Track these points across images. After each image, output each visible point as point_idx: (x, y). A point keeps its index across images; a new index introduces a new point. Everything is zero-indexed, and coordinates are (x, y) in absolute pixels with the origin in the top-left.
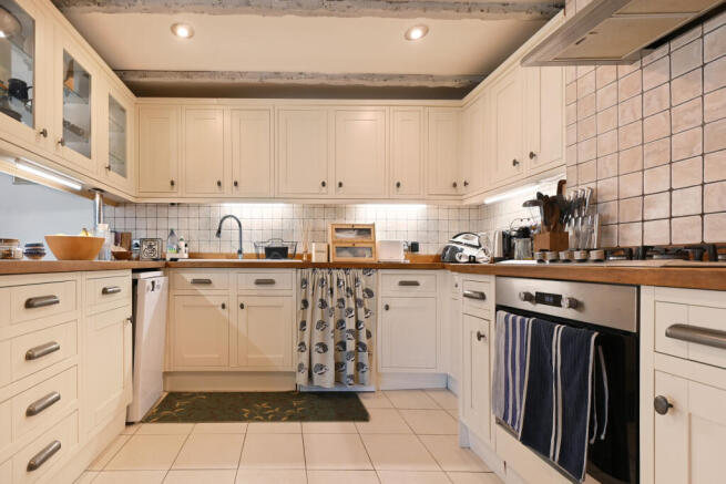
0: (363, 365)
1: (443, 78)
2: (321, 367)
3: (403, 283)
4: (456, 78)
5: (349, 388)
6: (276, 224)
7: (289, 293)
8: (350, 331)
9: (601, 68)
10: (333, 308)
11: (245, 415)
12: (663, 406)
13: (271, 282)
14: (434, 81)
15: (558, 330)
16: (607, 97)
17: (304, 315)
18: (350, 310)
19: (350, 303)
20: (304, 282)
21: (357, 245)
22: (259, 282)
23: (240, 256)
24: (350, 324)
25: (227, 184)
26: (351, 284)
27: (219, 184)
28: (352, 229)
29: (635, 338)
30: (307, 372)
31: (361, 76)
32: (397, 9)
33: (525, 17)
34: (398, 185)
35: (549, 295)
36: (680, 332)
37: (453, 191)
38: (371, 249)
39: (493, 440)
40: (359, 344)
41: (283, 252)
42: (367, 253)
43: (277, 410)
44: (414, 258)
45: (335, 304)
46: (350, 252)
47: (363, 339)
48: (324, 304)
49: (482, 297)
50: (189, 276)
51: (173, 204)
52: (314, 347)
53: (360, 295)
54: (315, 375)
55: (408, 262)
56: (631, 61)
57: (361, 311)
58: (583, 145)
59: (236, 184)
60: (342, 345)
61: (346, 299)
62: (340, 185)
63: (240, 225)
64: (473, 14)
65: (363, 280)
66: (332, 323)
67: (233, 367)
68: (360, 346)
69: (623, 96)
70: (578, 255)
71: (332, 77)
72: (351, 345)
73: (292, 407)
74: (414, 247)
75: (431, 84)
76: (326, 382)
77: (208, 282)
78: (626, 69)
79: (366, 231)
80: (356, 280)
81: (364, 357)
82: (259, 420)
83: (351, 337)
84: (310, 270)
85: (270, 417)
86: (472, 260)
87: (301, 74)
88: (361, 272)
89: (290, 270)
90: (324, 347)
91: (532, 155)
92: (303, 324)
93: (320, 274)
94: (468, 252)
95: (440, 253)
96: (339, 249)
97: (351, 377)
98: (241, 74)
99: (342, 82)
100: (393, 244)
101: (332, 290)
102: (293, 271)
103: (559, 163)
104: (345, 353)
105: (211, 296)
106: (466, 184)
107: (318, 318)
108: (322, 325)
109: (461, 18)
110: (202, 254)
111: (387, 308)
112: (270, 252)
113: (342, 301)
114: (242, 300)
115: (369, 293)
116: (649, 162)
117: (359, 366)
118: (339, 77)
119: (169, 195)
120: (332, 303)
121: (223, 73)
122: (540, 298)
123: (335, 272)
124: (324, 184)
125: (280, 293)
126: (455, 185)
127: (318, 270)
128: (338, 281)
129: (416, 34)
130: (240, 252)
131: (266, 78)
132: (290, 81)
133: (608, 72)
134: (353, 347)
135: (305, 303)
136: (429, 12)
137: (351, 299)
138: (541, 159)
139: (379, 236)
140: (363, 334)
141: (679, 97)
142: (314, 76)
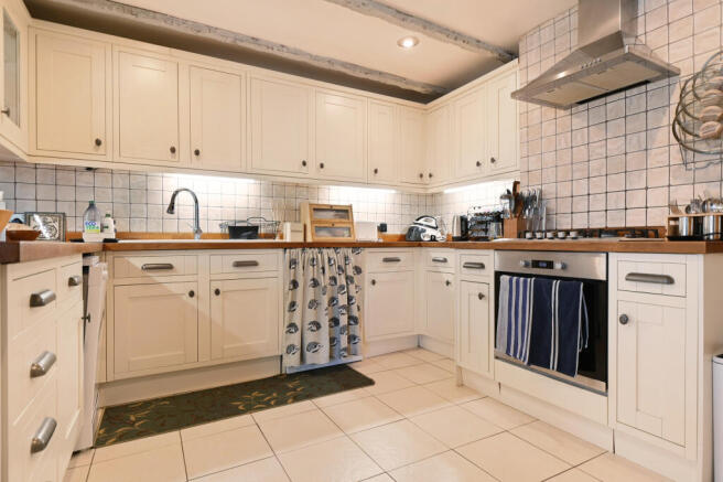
0: (354, 337)
1: (414, 84)
2: (315, 345)
3: (386, 260)
4: (425, 85)
5: (343, 361)
6: (241, 202)
7: (275, 274)
8: (343, 307)
9: (544, 108)
10: (325, 287)
11: (241, 408)
12: (624, 320)
13: (255, 264)
14: (406, 83)
15: (556, 285)
16: (549, 128)
17: (294, 296)
18: (342, 287)
19: (342, 280)
20: (293, 263)
21: (336, 225)
22: (238, 264)
23: (197, 236)
24: (343, 300)
25: (185, 153)
26: (342, 263)
27: (173, 150)
28: (331, 209)
29: (605, 283)
30: (299, 352)
31: (344, 64)
32: (403, 20)
33: (489, 55)
34: (376, 171)
35: (543, 262)
36: (633, 277)
37: (418, 180)
38: (349, 229)
39: (492, 372)
40: (350, 318)
41: (252, 231)
42: (346, 232)
43: (275, 395)
44: (384, 237)
45: (328, 281)
46: (330, 232)
47: (355, 313)
48: (315, 283)
49: (482, 266)
50: (138, 261)
51: (89, 169)
52: (307, 326)
53: (350, 272)
54: (308, 355)
55: (381, 241)
56: (566, 108)
57: (352, 287)
58: (532, 159)
59: (197, 153)
60: (335, 321)
61: (337, 276)
62: (322, 166)
63: (197, 202)
64: (458, 42)
65: (352, 257)
66: (325, 300)
67: (205, 361)
68: (353, 320)
69: (559, 130)
70: (538, 235)
71: (316, 58)
72: (344, 320)
73: (288, 390)
74: (383, 228)
75: (403, 86)
76: (321, 358)
77: (169, 267)
78: (561, 113)
79: (344, 212)
80: (346, 258)
81: (356, 330)
82: (261, 409)
83: (344, 311)
84: (299, 250)
85: (272, 403)
86: (433, 239)
87: (283, 46)
88: (350, 250)
89: (274, 251)
90: (317, 325)
91: (493, 160)
92: (293, 304)
93: (310, 253)
94: (430, 232)
95: (405, 233)
96: (318, 229)
97: (345, 349)
98: (210, 28)
99: (325, 66)
100: (366, 224)
101: (323, 269)
102: (281, 251)
103: (514, 169)
104: (338, 328)
105: (173, 284)
106: (430, 176)
107: (310, 297)
108: (314, 304)
109: (448, 42)
110: (135, 234)
111: (374, 282)
112: (235, 231)
113: (333, 279)
114: (216, 285)
115: (358, 270)
116: (576, 176)
117: (352, 338)
118: (323, 59)
119: (89, 157)
120: (324, 281)
121: (185, 22)
122: (536, 264)
123: (325, 251)
124: (304, 164)
125: (264, 275)
126: (421, 176)
127: (308, 250)
128: (329, 260)
129: (408, 43)
130: (198, 231)
131: (242, 41)
132: (270, 51)
133: (550, 112)
134: (345, 322)
135: (295, 284)
136: (428, 31)
137: (343, 277)
138: (499, 163)
139: (356, 217)
140: (354, 307)
141: (594, 138)
142: (296, 52)
